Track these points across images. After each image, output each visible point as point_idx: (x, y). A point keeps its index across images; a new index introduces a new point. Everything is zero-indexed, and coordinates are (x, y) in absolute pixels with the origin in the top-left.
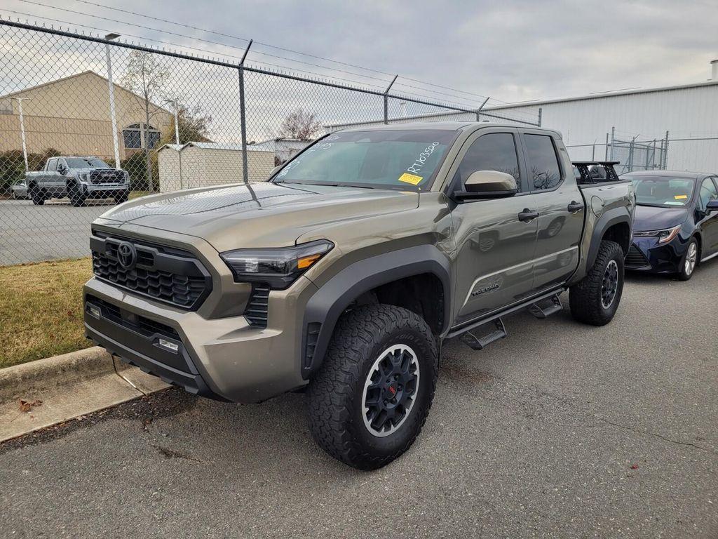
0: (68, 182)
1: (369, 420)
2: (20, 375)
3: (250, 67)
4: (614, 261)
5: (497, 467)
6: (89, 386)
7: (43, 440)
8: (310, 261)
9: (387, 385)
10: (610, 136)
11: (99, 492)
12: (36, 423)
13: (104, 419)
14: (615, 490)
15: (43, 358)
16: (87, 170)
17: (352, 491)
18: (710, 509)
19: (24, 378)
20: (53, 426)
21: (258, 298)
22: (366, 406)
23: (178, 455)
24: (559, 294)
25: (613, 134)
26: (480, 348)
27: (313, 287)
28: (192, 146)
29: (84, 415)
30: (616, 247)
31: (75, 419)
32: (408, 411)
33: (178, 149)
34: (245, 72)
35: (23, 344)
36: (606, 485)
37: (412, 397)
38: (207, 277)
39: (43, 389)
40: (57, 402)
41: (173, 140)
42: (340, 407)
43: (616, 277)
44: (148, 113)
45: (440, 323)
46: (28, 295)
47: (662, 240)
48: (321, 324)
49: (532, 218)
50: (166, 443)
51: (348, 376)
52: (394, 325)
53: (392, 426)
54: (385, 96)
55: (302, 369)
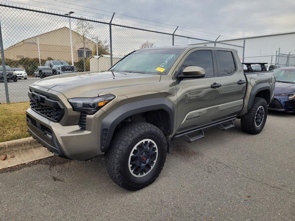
0: (53, 70)
1: (132, 170)
2: (7, 145)
3: (114, 24)
4: (262, 107)
5: (188, 192)
6: (34, 151)
7: (10, 171)
8: (104, 103)
9: (141, 156)
10: (278, 52)
11: (24, 193)
12: (10, 164)
13: (36, 164)
14: (237, 206)
15: (18, 139)
16: (60, 66)
17: (123, 199)
18: (278, 218)
19: (9, 146)
20: (16, 166)
21: (83, 118)
22: (131, 164)
23: (59, 180)
24: (234, 120)
25: (279, 51)
26: (191, 142)
27: (105, 114)
28: (102, 56)
29: (29, 162)
30: (263, 100)
31: (25, 163)
32: (152, 167)
33: (97, 58)
34: (112, 26)
35: (11, 133)
36: (234, 204)
37: (154, 161)
38: (63, 109)
39: (16, 151)
40: (20, 156)
41: (96, 54)
42: (117, 164)
43: (263, 113)
44: (84, 43)
45: (169, 131)
46: (17, 114)
47: (290, 98)
48: (108, 129)
49: (218, 87)
50: (56, 175)
51: (121, 151)
52: (143, 131)
53: (144, 173)
54: (173, 35)
55: (101, 147)
